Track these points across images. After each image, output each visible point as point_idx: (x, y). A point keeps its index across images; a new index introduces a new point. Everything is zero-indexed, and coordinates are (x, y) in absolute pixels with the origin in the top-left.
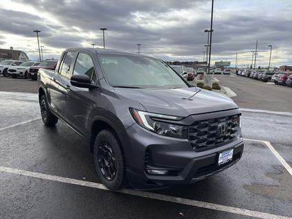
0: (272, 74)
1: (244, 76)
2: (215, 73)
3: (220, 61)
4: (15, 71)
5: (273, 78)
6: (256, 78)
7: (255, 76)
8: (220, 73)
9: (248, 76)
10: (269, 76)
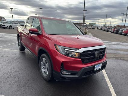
0: (110, 28)
1: (100, 29)
2: (89, 28)
3: (91, 23)
4: (5, 26)
5: (110, 30)
6: (104, 30)
7: (104, 29)
8: (90, 28)
9: (101, 29)
10: (109, 29)
